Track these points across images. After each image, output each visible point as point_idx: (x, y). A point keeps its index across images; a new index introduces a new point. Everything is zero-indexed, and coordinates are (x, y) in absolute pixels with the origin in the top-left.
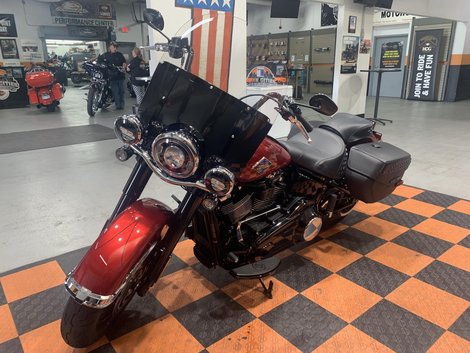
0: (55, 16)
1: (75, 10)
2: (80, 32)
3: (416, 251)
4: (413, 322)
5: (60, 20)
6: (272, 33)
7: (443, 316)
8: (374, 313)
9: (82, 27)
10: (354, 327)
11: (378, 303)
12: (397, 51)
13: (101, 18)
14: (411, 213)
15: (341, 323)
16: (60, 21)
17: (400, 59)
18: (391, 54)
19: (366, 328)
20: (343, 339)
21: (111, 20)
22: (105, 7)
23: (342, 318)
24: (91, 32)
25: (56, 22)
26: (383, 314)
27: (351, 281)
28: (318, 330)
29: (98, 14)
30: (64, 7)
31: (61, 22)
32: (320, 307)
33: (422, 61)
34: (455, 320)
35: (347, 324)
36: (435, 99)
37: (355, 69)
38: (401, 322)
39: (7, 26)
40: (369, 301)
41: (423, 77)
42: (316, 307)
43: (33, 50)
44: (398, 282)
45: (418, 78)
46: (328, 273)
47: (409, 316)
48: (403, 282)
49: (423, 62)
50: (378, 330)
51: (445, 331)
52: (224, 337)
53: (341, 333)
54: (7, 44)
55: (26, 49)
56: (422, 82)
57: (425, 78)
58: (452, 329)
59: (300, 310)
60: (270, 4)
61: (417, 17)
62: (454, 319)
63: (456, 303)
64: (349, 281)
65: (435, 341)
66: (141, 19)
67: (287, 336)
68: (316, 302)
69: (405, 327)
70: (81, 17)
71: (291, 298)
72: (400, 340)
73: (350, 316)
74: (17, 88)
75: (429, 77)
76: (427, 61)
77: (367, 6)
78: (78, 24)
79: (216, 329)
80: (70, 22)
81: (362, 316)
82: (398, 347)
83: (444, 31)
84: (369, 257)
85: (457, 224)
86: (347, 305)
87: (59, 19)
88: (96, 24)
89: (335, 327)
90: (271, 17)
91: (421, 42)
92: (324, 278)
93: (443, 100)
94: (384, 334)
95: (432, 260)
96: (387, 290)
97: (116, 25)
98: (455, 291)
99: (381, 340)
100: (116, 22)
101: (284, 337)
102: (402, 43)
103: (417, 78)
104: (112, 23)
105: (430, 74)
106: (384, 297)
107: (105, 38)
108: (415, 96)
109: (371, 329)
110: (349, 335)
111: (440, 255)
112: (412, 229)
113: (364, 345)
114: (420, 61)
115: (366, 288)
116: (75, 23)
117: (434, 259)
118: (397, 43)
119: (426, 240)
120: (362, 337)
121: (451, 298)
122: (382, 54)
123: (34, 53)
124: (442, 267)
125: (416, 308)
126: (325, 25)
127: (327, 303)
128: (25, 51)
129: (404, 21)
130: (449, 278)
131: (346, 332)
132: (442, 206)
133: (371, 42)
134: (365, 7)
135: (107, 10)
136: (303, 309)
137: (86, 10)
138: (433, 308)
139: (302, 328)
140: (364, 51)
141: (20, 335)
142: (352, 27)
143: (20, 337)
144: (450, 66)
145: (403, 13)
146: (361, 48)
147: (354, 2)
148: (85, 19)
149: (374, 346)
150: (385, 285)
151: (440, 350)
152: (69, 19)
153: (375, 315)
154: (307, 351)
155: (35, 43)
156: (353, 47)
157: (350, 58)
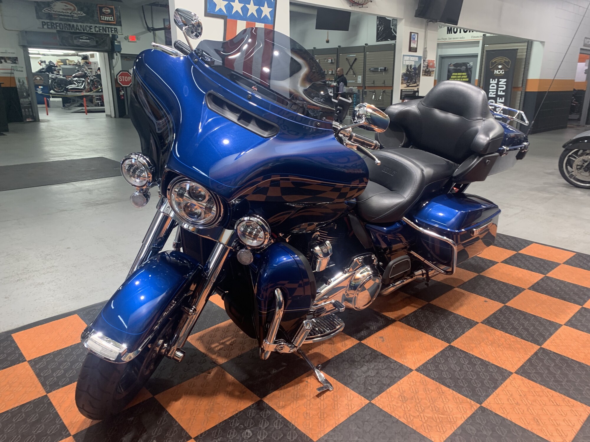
0: (42, 19)
1: (68, 13)
2: (74, 41)
3: (485, 297)
4: (479, 367)
5: (49, 24)
6: (317, 48)
7: (511, 360)
10: (419, 373)
11: (444, 349)
12: (464, 73)
13: (102, 24)
14: (480, 258)
15: (406, 370)
16: (48, 25)
18: (459, 77)
19: (431, 374)
20: (408, 385)
21: (115, 27)
22: (107, 9)
23: (406, 365)
24: (88, 41)
25: (43, 27)
26: (449, 360)
27: (415, 328)
28: (381, 378)
30: (53, 7)
31: (50, 27)
32: (382, 355)
33: (494, 86)
34: (523, 363)
35: (411, 370)
37: (417, 94)
38: (467, 367)
40: (435, 348)
42: (378, 355)
43: (11, 62)
44: (465, 328)
46: (390, 321)
47: (476, 361)
48: (471, 328)
49: (495, 88)
50: (444, 374)
51: (512, 373)
52: (280, 387)
53: (405, 379)
55: (3, 61)
58: (519, 372)
59: (362, 358)
60: (315, 13)
61: (488, 35)
62: (521, 362)
63: (524, 347)
64: (414, 329)
65: (502, 384)
66: (153, 25)
67: (348, 384)
68: (378, 350)
69: (472, 371)
70: (75, 21)
71: (351, 346)
72: (466, 384)
73: (414, 363)
76: (500, 86)
77: (430, 21)
78: (72, 30)
80: (61, 27)
81: (426, 363)
82: (464, 391)
83: (518, 51)
84: (434, 304)
85: (528, 269)
86: (411, 352)
87: (47, 22)
88: (95, 30)
89: (399, 373)
90: (317, 28)
91: (493, 64)
92: (386, 326)
94: (450, 378)
95: (501, 305)
96: (453, 336)
97: (122, 32)
98: (524, 336)
99: (447, 385)
100: (121, 29)
101: (345, 385)
102: (471, 64)
104: (116, 30)
105: (503, 101)
106: (450, 343)
107: (107, 48)
109: (437, 375)
110: (413, 380)
111: (509, 300)
112: (481, 274)
113: (429, 389)
114: (492, 86)
115: (431, 335)
116: (67, 29)
117: (503, 305)
118: (465, 64)
119: (495, 286)
120: (426, 382)
121: (519, 342)
122: (448, 76)
123: (14, 65)
124: (511, 313)
126: (381, 40)
127: (390, 351)
128: (1, 63)
129: (473, 38)
130: (518, 323)
131: (411, 378)
132: (514, 250)
133: (435, 62)
134: (427, 22)
135: (110, 14)
136: (364, 358)
137: (82, 13)
138: (501, 353)
139: (364, 376)
140: (428, 73)
141: (48, 392)
142: (413, 45)
143: (48, 395)
144: (526, 92)
145: (471, 30)
146: (424, 70)
147: (416, 16)
148: (80, 24)
149: (440, 390)
150: (452, 331)
151: (507, 393)
152: (60, 24)
153: (440, 361)
154: (370, 397)
155: (14, 53)
156: (415, 68)
157: (411, 81)
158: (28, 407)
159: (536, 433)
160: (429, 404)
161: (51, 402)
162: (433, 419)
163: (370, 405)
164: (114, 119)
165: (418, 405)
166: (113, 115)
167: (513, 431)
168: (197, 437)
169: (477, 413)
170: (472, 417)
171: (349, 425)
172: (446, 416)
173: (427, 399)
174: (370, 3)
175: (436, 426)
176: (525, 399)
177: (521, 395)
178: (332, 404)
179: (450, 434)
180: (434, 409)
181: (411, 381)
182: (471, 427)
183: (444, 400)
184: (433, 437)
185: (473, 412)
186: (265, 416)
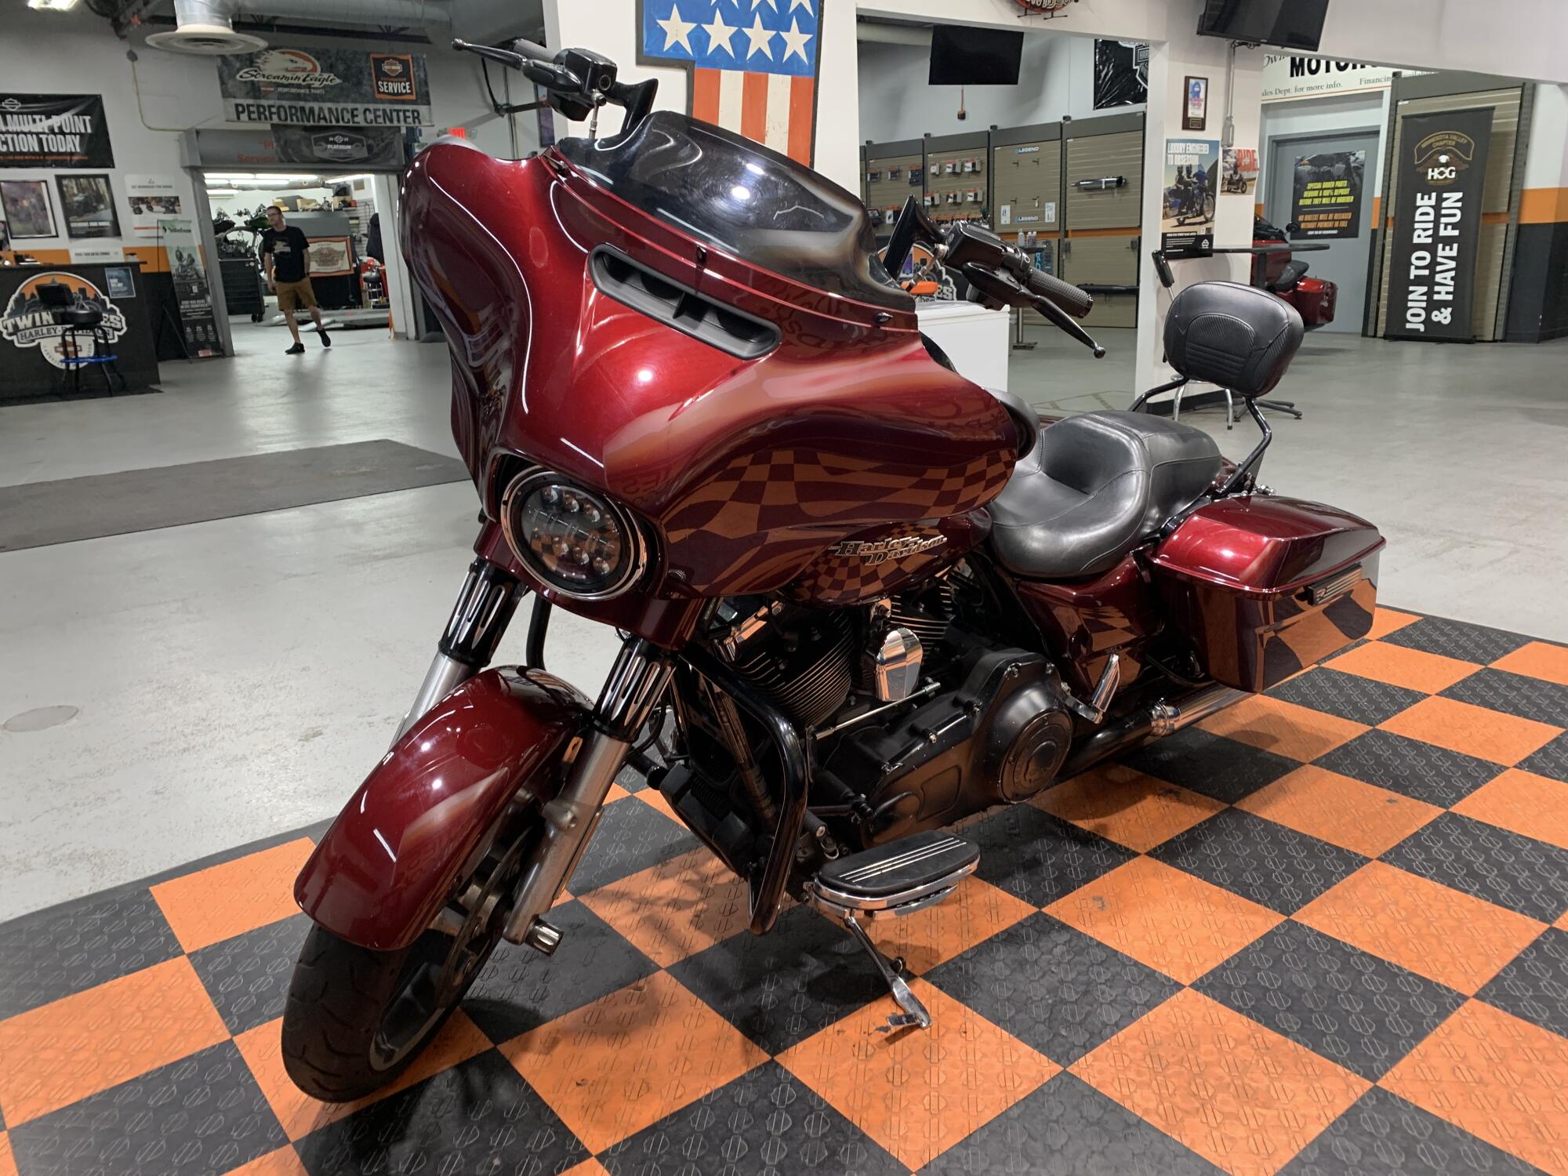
0: (235, 98)
1: (298, 78)
2: (315, 148)
3: (1389, 789)
4: (1372, 979)
5: (252, 109)
6: (935, 134)
7: (1463, 961)
8: (1260, 958)
9: (321, 132)
10: (1200, 995)
11: (1271, 931)
12: (1344, 183)
13: (382, 102)
14: (1378, 684)
15: (1163, 985)
16: (250, 113)
17: (1355, 208)
18: (1326, 193)
19: (1235, 997)
20: (1171, 1028)
21: (415, 107)
22: (392, 64)
23: (1165, 971)
24: (349, 147)
25: (239, 118)
26: (1287, 960)
27: (1191, 873)
28: (1095, 1006)
29: (372, 86)
30: (262, 67)
31: (254, 116)
32: (1099, 944)
33: (1427, 214)
34: (1498, 970)
35: (1179, 986)
36: (1475, 337)
37: (1205, 244)
38: (1338, 980)
39: (81, 134)
40: (1245, 927)
41: (1433, 264)
42: (1088, 946)
43: (164, 210)
44: (1334, 873)
45: (1417, 268)
46: (1123, 854)
47: (1363, 964)
48: (1348, 873)
49: (1431, 217)
50: (1271, 999)
51: (1465, 998)
52: (823, 1026)
53: (1162, 1009)
54: (81, 190)
55: (143, 207)
56: (1429, 281)
57: (1439, 268)
58: (1487, 993)
59: (1042, 953)
60: (927, 40)
61: (1406, 73)
62: (1494, 967)
63: (1503, 926)
64: (1187, 875)
65: (1436, 1026)
66: (508, 98)
67: (1005, 1022)
68: (1090, 933)
69: (1351, 991)
70: (316, 98)
71: (1015, 922)
72: (1334, 1026)
73: (1189, 967)
74: (119, 330)
75: (1453, 264)
76: (1444, 212)
77: (1240, 44)
78: (309, 121)
79: (799, 1008)
80: (283, 117)
81: (1223, 967)
83: (1496, 113)
84: (1245, 808)
85: (1518, 712)
86: (1180, 937)
87: (248, 106)
88: (366, 119)
89: (1144, 995)
90: (932, 82)
91: (1422, 152)
92: (1111, 867)
93: (1499, 336)
94: (1289, 1009)
95: (1436, 812)
96: (1298, 895)
98: (1502, 896)
99: (1278, 1027)
100: (430, 112)
101: (998, 1024)
102: (1361, 155)
103: (1413, 267)
104: (417, 116)
105: (1454, 253)
106: (1288, 914)
107: (394, 162)
108: (1408, 326)
109: (1251, 1000)
110: (1185, 1014)
111: (1460, 797)
112: (1377, 727)
113: (1230, 1040)
114: (1422, 214)
115: (1235, 892)
116: (298, 118)
117: (1444, 810)
118: (1343, 157)
119: (1419, 759)
120: (1222, 1018)
121: (1488, 912)
122: (1298, 195)
123: (169, 217)
124: (1465, 831)
125: (1383, 941)
126: (1108, 105)
127: (1122, 933)
128: (139, 211)
129: (1364, 86)
130: (1484, 861)
131: (1178, 1007)
132: (1476, 660)
133: (1257, 156)
134: (1233, 47)
135: (400, 75)
136: (1050, 952)
137: (332, 76)
138: (1434, 941)
139: (1050, 1001)
140: (1237, 185)
141: (234, 1033)
142: (1194, 112)
143: (236, 1039)
144: (1520, 227)
145: (1359, 62)
146: (1227, 176)
147: (1199, 33)
148: (330, 105)
149: (1259, 1040)
150: (1295, 882)
151: (1451, 1049)
152: (279, 108)
153: (1262, 963)
154: (1065, 1057)
155: (170, 187)
156: (1200, 175)
157: (1190, 208)
158: (186, 1070)
159: (1532, 1163)
160: (1228, 1079)
161: (241, 1059)
162: (1239, 1119)
163: (1065, 1079)
164: (414, 343)
165: (1198, 1080)
166: (412, 333)
167: (1467, 1156)
168: (606, 1151)
169: (1367, 1105)
170: (1352, 1114)
171: (1006, 1129)
172: (1275, 1113)
173: (1223, 1062)
174: (1073, 3)
175: (1248, 1138)
176: (1503, 1069)
177: (1491, 1059)
178: (962, 1073)
179: (1286, 1161)
180: (1241, 1091)
181: (1179, 1014)
182: (1347, 1143)
183: (1272, 1070)
184: (1238, 1168)
185: (1352, 1103)
186: (782, 1102)
